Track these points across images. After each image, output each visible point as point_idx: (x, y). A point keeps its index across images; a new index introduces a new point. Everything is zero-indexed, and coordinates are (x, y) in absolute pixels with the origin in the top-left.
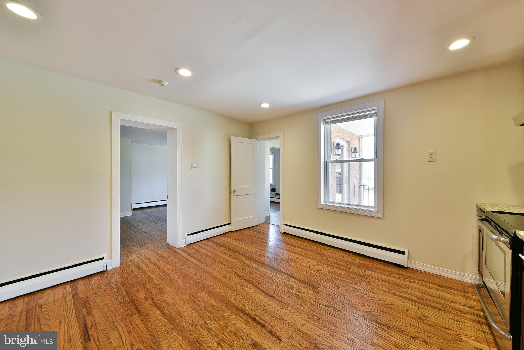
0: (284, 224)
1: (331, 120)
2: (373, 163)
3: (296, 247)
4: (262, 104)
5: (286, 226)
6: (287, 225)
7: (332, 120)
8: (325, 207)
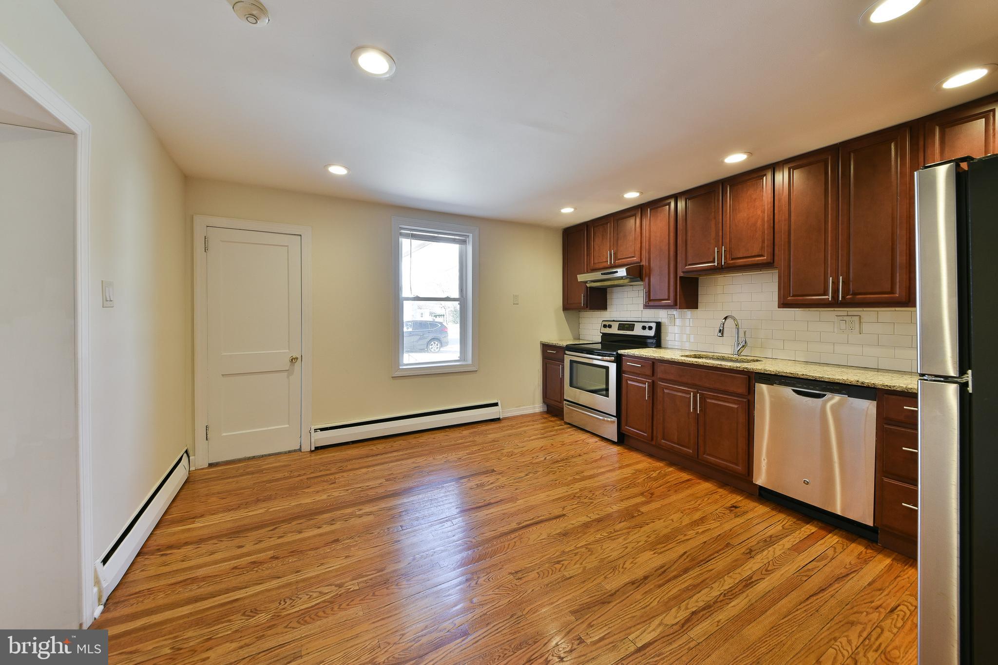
0: (315, 430)
1: (409, 232)
2: (457, 303)
3: (382, 454)
4: (330, 165)
5: (319, 432)
6: (322, 430)
7: (411, 232)
8: (409, 372)
